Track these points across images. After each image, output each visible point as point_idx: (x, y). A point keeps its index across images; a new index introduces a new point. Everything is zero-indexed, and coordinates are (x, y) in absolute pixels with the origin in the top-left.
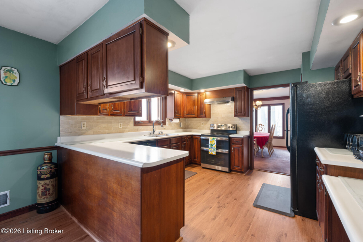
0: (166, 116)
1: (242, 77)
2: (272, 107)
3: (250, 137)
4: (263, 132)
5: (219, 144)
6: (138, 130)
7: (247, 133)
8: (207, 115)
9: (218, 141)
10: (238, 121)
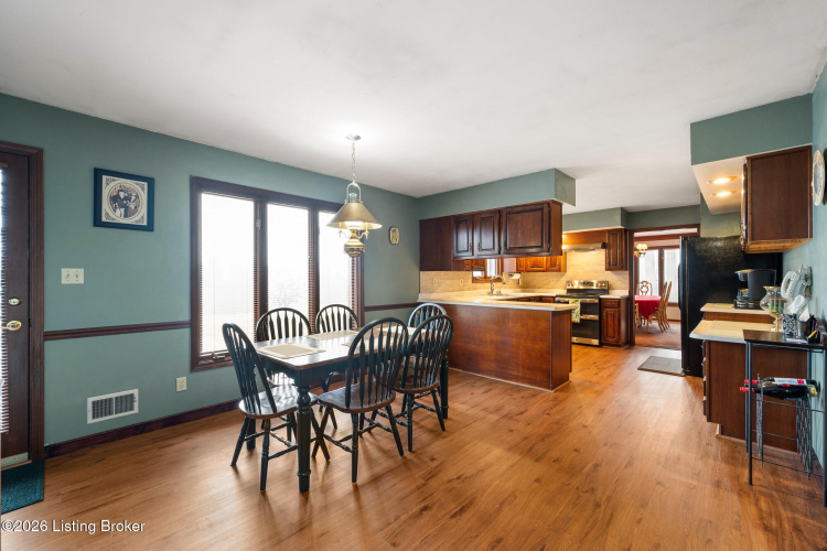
0: (502, 271)
1: (618, 218)
2: (666, 251)
3: (629, 299)
4: (649, 292)
5: (585, 308)
6: (475, 289)
7: (625, 293)
8: (562, 269)
9: (582, 304)
10: (611, 277)
